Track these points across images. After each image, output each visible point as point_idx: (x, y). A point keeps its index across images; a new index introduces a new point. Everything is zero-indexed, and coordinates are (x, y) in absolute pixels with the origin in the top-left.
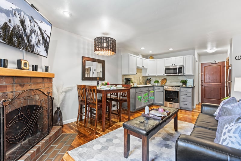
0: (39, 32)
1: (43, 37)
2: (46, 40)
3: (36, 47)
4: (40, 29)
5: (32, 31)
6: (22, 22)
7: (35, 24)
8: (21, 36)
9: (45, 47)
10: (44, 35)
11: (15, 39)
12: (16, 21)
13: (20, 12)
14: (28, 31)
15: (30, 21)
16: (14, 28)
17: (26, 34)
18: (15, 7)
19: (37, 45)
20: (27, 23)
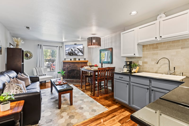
0: (77, 49)
1: (80, 50)
2: (81, 50)
3: (78, 54)
4: (78, 49)
5: (75, 51)
6: (72, 50)
7: (76, 48)
8: (72, 53)
9: (81, 53)
10: (80, 49)
11: (71, 54)
12: (70, 50)
13: (70, 48)
14: (74, 51)
15: (74, 48)
16: (70, 52)
17: (74, 52)
18: (69, 48)
19: (78, 53)
20: (73, 49)
